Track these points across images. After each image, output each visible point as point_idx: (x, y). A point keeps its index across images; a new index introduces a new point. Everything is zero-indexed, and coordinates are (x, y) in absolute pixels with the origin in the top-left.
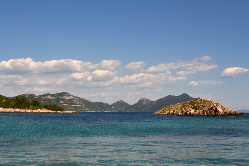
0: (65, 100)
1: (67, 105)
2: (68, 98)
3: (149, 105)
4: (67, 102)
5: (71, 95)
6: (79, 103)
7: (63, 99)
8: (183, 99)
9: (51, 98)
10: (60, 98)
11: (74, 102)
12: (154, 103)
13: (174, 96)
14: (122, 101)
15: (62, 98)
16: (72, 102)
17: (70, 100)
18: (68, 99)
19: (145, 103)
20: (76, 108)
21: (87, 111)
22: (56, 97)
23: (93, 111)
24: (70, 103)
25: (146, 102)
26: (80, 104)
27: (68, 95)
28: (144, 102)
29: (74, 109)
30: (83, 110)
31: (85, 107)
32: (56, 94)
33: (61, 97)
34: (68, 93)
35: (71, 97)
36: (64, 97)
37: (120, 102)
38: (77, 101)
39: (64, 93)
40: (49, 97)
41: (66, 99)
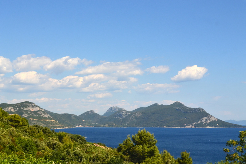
0: (29, 113)
1: (32, 120)
2: (32, 109)
3: (133, 117)
4: (32, 114)
5: (36, 106)
6: (48, 116)
7: (27, 112)
8: (177, 109)
9: (13, 110)
10: (23, 110)
11: (42, 115)
12: (139, 115)
13: (162, 105)
14: (92, 111)
15: (25, 110)
16: (39, 114)
17: (35, 112)
18: (33, 111)
19: (125, 114)
20: (45, 124)
21: (59, 127)
22: (16, 108)
23: (67, 128)
24: (36, 116)
25: (127, 113)
26: (49, 118)
27: (32, 106)
28: (123, 113)
29: (43, 124)
30: (55, 127)
31: (56, 121)
32: (17, 104)
33: (24, 108)
34: (32, 103)
35: (36, 108)
36: (28, 109)
37: (90, 113)
38: (45, 114)
39: (27, 102)
40: (10, 108)
41: (30, 111)
